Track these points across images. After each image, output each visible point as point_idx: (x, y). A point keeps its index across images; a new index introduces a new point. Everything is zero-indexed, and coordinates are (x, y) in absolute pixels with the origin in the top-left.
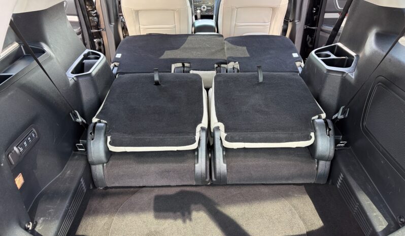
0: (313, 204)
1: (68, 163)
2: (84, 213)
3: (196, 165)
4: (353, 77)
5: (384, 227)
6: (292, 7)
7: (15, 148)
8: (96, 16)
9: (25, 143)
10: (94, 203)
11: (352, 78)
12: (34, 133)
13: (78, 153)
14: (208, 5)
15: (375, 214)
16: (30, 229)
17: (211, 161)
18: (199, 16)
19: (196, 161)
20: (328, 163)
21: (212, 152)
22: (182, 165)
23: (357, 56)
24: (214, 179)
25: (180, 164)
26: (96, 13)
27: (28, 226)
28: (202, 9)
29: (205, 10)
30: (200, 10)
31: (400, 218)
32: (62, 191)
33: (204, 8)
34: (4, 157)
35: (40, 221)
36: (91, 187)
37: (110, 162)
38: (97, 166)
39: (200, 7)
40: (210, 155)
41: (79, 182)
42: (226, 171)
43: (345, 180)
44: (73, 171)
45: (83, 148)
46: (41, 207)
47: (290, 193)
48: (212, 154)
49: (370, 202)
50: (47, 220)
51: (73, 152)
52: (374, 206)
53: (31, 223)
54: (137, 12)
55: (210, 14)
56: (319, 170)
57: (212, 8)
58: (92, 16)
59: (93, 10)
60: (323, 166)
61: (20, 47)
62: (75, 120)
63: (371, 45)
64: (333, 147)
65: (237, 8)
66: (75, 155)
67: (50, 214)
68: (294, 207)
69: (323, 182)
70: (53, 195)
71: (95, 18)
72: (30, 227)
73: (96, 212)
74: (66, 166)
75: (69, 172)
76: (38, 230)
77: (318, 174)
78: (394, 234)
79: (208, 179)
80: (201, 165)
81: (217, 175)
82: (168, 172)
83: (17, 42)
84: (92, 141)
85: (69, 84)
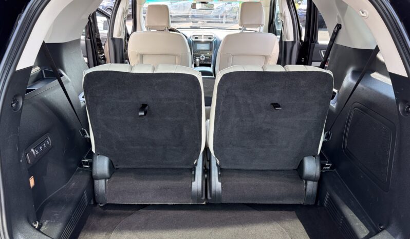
0: (303, 227)
1: (73, 176)
2: (83, 227)
3: (193, 183)
4: (335, 107)
5: (366, 234)
6: (283, 57)
7: (32, 150)
8: (103, 59)
9: (41, 148)
10: (93, 220)
11: (333, 108)
12: (49, 141)
13: (82, 169)
14: (206, 55)
15: (357, 224)
16: (36, 227)
17: (207, 181)
18: (198, 64)
19: (193, 180)
20: (316, 183)
21: (208, 173)
22: (180, 182)
23: (338, 92)
24: (209, 198)
25: (177, 182)
26: (104, 56)
27: (35, 225)
28: (201, 59)
29: (204, 59)
30: (199, 59)
31: (380, 225)
32: (67, 200)
33: (203, 57)
34: (23, 154)
35: (46, 223)
36: (92, 203)
37: (112, 178)
38: (100, 181)
39: (200, 56)
40: (206, 176)
41: (83, 194)
42: (221, 189)
43: (331, 198)
44: (77, 183)
45: (88, 165)
46: (47, 212)
47: (282, 217)
48: (208, 174)
49: (353, 214)
50: (52, 222)
51: (78, 167)
52: (357, 218)
53: (37, 222)
54: (142, 56)
55: (208, 63)
56: (308, 190)
57: (210, 58)
58: (100, 59)
59: (101, 54)
60: (311, 186)
61: (41, 71)
62: (84, 136)
63: (348, 80)
64: (318, 168)
65: (233, 56)
66: (79, 170)
67: (54, 217)
68: (286, 229)
69: (311, 203)
70: (57, 202)
71: (103, 61)
72: (37, 226)
73: (94, 229)
74: (71, 179)
75: (74, 184)
76: (43, 230)
77: (307, 195)
78: (374, 237)
79: (204, 198)
80: (197, 184)
81: (213, 193)
82: (166, 189)
83: (39, 66)
84: (98, 156)
85: (80, 106)
